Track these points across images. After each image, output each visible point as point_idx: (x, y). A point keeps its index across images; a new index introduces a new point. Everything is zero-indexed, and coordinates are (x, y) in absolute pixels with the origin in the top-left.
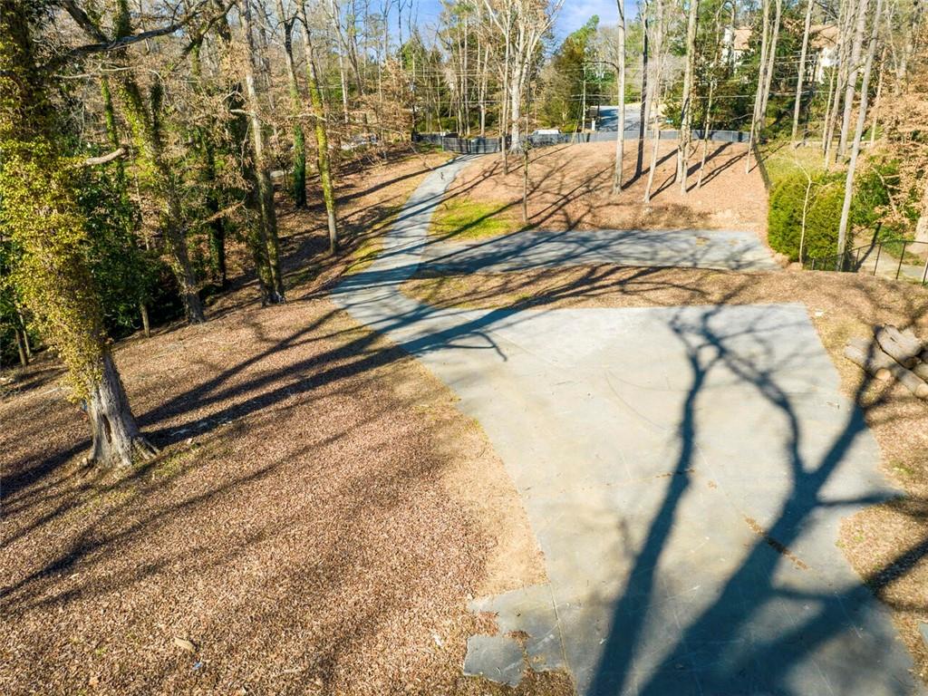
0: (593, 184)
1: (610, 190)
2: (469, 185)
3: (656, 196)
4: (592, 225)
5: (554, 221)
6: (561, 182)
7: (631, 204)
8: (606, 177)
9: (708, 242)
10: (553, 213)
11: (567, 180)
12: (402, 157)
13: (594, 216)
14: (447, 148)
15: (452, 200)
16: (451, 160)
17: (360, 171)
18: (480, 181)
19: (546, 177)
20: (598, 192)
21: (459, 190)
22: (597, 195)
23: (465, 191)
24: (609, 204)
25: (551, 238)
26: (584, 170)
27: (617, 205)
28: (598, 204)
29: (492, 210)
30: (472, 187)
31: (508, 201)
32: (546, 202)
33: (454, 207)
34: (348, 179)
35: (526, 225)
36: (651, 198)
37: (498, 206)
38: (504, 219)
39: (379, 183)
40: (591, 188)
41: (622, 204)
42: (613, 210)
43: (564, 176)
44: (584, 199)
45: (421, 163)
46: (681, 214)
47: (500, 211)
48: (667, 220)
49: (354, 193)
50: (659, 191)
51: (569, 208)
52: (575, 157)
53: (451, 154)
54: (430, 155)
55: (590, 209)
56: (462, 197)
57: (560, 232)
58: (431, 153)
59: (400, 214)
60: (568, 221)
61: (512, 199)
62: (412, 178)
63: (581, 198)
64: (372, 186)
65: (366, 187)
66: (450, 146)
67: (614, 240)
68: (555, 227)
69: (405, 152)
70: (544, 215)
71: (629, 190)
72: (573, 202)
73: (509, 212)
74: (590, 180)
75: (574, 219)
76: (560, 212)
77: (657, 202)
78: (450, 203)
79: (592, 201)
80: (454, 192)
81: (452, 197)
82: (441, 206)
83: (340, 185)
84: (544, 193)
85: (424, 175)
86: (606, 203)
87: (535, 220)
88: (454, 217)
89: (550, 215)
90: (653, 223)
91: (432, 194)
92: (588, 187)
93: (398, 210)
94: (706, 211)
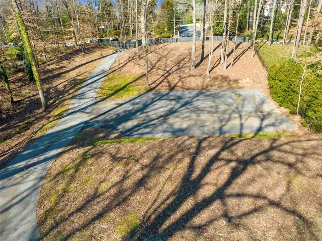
0: (181, 65)
1: (189, 68)
2: (121, 65)
3: (212, 71)
4: (182, 88)
5: (163, 86)
6: (166, 63)
7: (200, 76)
8: (187, 61)
9: (241, 98)
10: (162, 81)
11: (168, 62)
12: (91, 51)
13: (183, 83)
14: (113, 46)
15: (112, 74)
16: (114, 52)
17: (69, 58)
18: (127, 63)
19: (159, 61)
20: (184, 69)
21: (116, 68)
22: (183, 71)
23: (119, 68)
24: (190, 76)
25: (161, 97)
26: (176, 57)
27: (194, 76)
28: (184, 76)
29: (132, 80)
30: (122, 66)
31: (140, 74)
32: (159, 75)
33: (113, 78)
34: (62, 63)
35: (149, 89)
36: (209, 73)
37: (135, 78)
38: (137, 85)
39: (78, 65)
40: (180, 67)
41: (196, 76)
42: (192, 79)
43: (167, 60)
44: (177, 73)
45: (100, 53)
46: (225, 80)
47: (135, 80)
48: (219, 84)
49: (64, 71)
50: (213, 68)
51: (170, 78)
52: (172, 50)
53: (115, 48)
54: (105, 49)
55: (181, 78)
56: (117, 72)
57: (166, 92)
58: (106, 48)
59: (85, 83)
60: (170, 86)
61: (142, 73)
62: (94, 62)
63: (175, 72)
64: (74, 67)
65: (71, 68)
66: (115, 44)
67: (194, 97)
68: (164, 89)
69: (93, 48)
70: (158, 82)
71: (198, 68)
72: (172, 74)
73: (140, 81)
74: (179, 62)
75: (173, 85)
76: (166, 80)
77: (213, 75)
78: (111, 76)
79: (181, 74)
80: (113, 69)
81: (112, 72)
82: (106, 78)
83: (58, 67)
84: (158, 69)
85: (100, 60)
86: (188, 75)
87: (153, 86)
88: (112, 85)
89: (161, 83)
90: (212, 86)
91: (103, 70)
92: (179, 66)
93: (84, 81)
94: (237, 79)
